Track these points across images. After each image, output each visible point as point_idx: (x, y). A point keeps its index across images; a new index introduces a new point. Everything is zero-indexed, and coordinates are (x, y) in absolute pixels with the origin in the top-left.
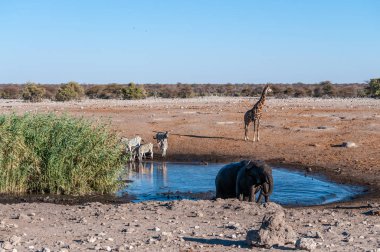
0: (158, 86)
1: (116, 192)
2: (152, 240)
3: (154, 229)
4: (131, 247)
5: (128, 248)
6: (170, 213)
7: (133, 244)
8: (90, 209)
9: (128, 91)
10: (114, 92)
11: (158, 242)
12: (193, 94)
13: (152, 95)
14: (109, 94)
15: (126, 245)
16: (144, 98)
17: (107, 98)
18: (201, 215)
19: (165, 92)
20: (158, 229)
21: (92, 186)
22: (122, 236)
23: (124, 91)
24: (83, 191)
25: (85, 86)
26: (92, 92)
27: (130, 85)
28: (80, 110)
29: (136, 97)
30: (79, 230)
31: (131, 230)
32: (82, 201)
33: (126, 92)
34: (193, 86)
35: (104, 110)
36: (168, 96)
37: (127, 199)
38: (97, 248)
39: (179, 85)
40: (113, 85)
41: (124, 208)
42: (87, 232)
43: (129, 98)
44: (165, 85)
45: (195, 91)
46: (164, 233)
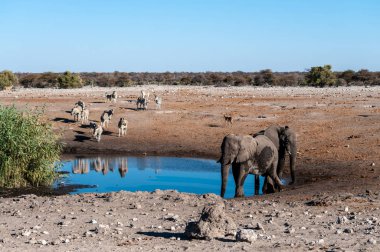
0: (95, 75)
1: (51, 183)
2: (89, 233)
3: (91, 222)
4: (67, 241)
5: (64, 242)
6: (108, 205)
7: (70, 237)
8: (25, 201)
9: (64, 80)
10: (50, 81)
11: (94, 235)
12: (130, 82)
13: (88, 83)
14: (45, 83)
15: (62, 239)
16: (80, 87)
17: (43, 87)
18: (139, 206)
19: (102, 80)
20: (94, 222)
21: (26, 178)
22: (58, 229)
23: (60, 80)
24: (17, 183)
25: (19, 75)
26: (27, 81)
27: (66, 73)
28: (14, 99)
29: (72, 86)
30: (14, 223)
31: (67, 223)
32: (16, 193)
33: (62, 81)
34: (130, 74)
35: (39, 99)
36: (105, 85)
37: (63, 190)
38: (33, 241)
39: (116, 73)
40: (49, 74)
41: (60, 200)
42: (21, 225)
43: (65, 87)
44: (102, 74)
45: (133, 80)
46: (101, 226)
